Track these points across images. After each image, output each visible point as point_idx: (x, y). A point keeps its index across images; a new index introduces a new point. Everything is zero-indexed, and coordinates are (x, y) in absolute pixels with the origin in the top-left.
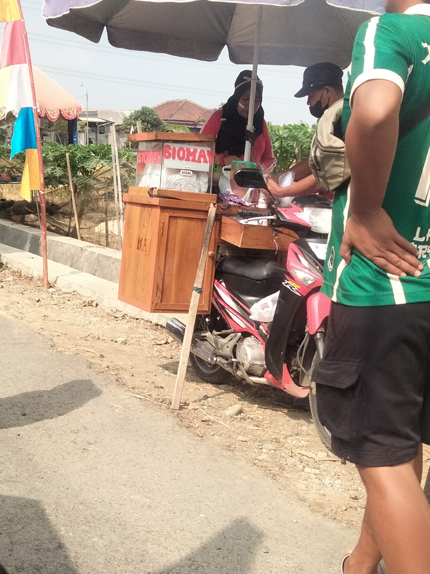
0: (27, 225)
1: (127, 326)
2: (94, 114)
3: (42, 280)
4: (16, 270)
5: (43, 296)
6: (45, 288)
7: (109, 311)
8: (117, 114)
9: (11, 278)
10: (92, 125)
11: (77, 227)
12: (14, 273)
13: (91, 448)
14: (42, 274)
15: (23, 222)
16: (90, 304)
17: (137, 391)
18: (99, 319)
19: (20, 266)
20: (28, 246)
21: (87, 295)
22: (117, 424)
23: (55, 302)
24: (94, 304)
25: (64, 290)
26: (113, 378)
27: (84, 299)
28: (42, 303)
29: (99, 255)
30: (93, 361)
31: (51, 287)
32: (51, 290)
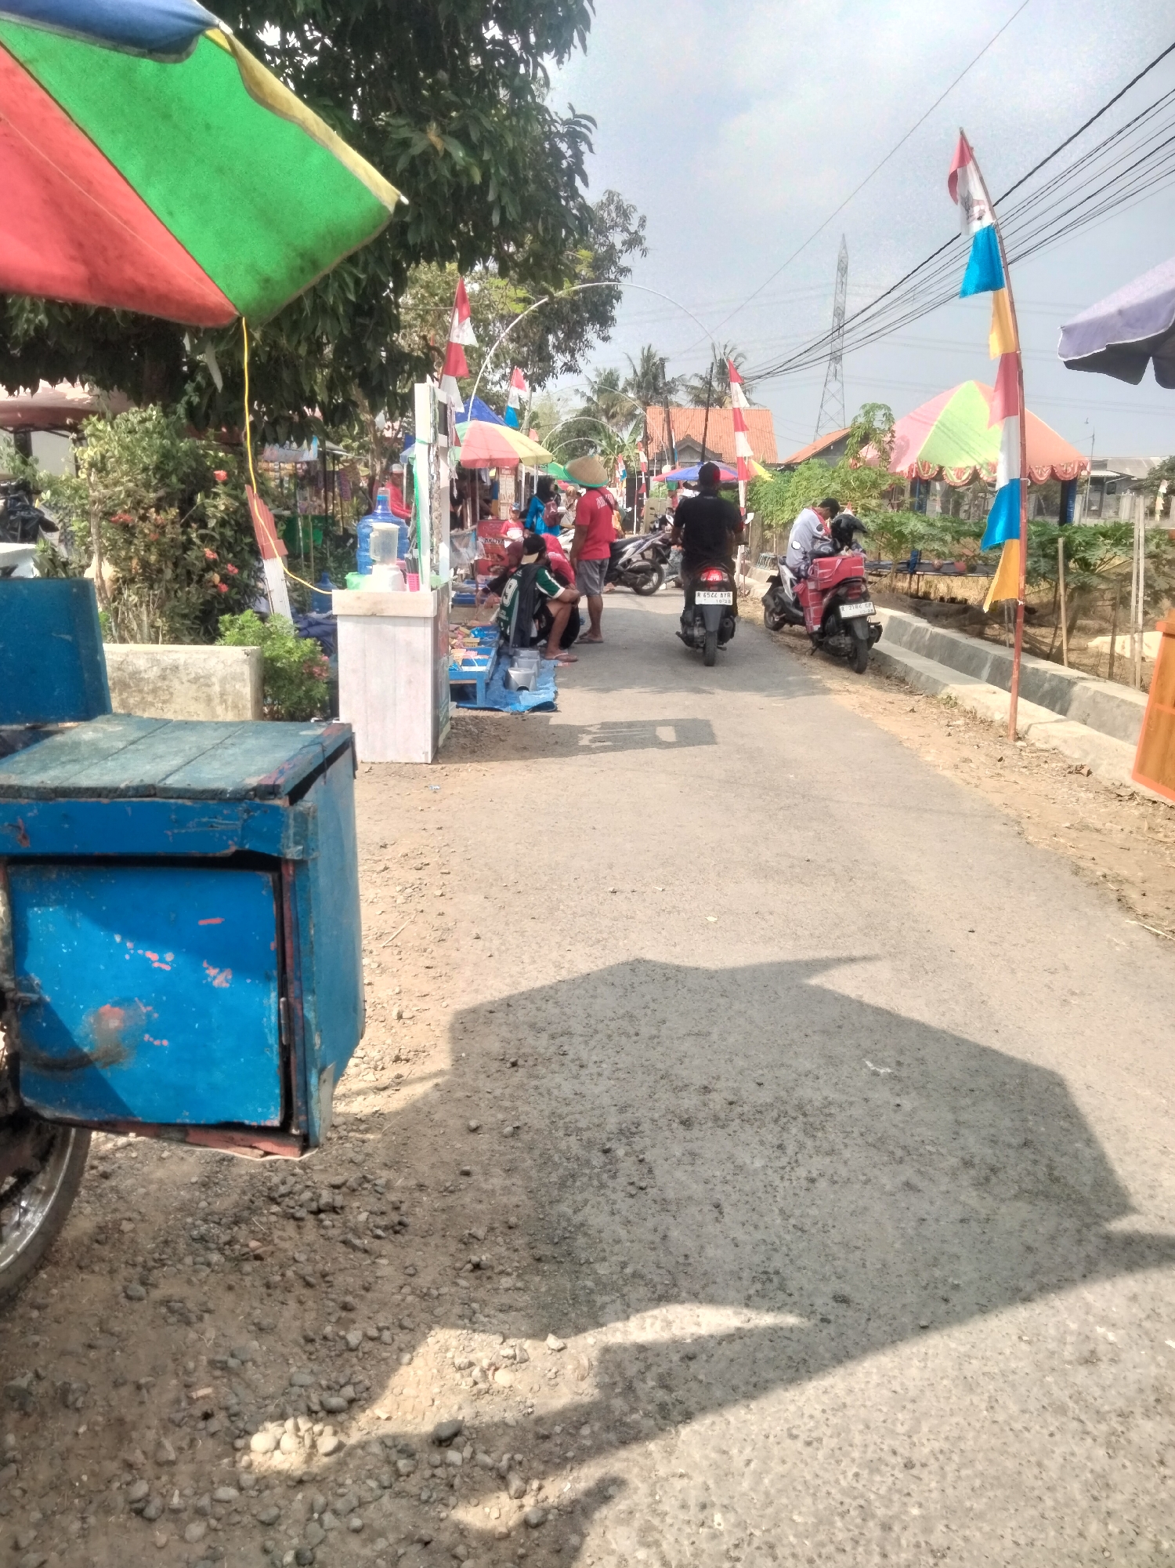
0: (987, 639)
1: (1136, 813)
2: (1102, 465)
3: (1005, 727)
4: (968, 708)
5: (1008, 752)
6: (1010, 741)
7: (1109, 784)
8: (1139, 463)
9: (960, 722)
10: (1097, 482)
11: (1065, 647)
12: (965, 713)
13: (1074, 1001)
14: (1007, 718)
15: (981, 635)
16: (1078, 771)
17: (1149, 921)
18: (1091, 795)
19: (975, 704)
20: (986, 672)
21: (1075, 756)
22: (1117, 971)
23: (1025, 763)
24: (1085, 771)
25: (1039, 745)
26: (1114, 896)
27: (1070, 762)
28: (1006, 762)
29: (1096, 692)
30: (1082, 864)
31: (1019, 739)
32: (1019, 744)
